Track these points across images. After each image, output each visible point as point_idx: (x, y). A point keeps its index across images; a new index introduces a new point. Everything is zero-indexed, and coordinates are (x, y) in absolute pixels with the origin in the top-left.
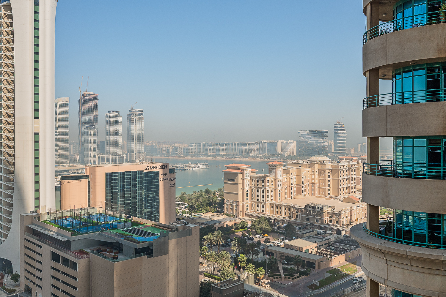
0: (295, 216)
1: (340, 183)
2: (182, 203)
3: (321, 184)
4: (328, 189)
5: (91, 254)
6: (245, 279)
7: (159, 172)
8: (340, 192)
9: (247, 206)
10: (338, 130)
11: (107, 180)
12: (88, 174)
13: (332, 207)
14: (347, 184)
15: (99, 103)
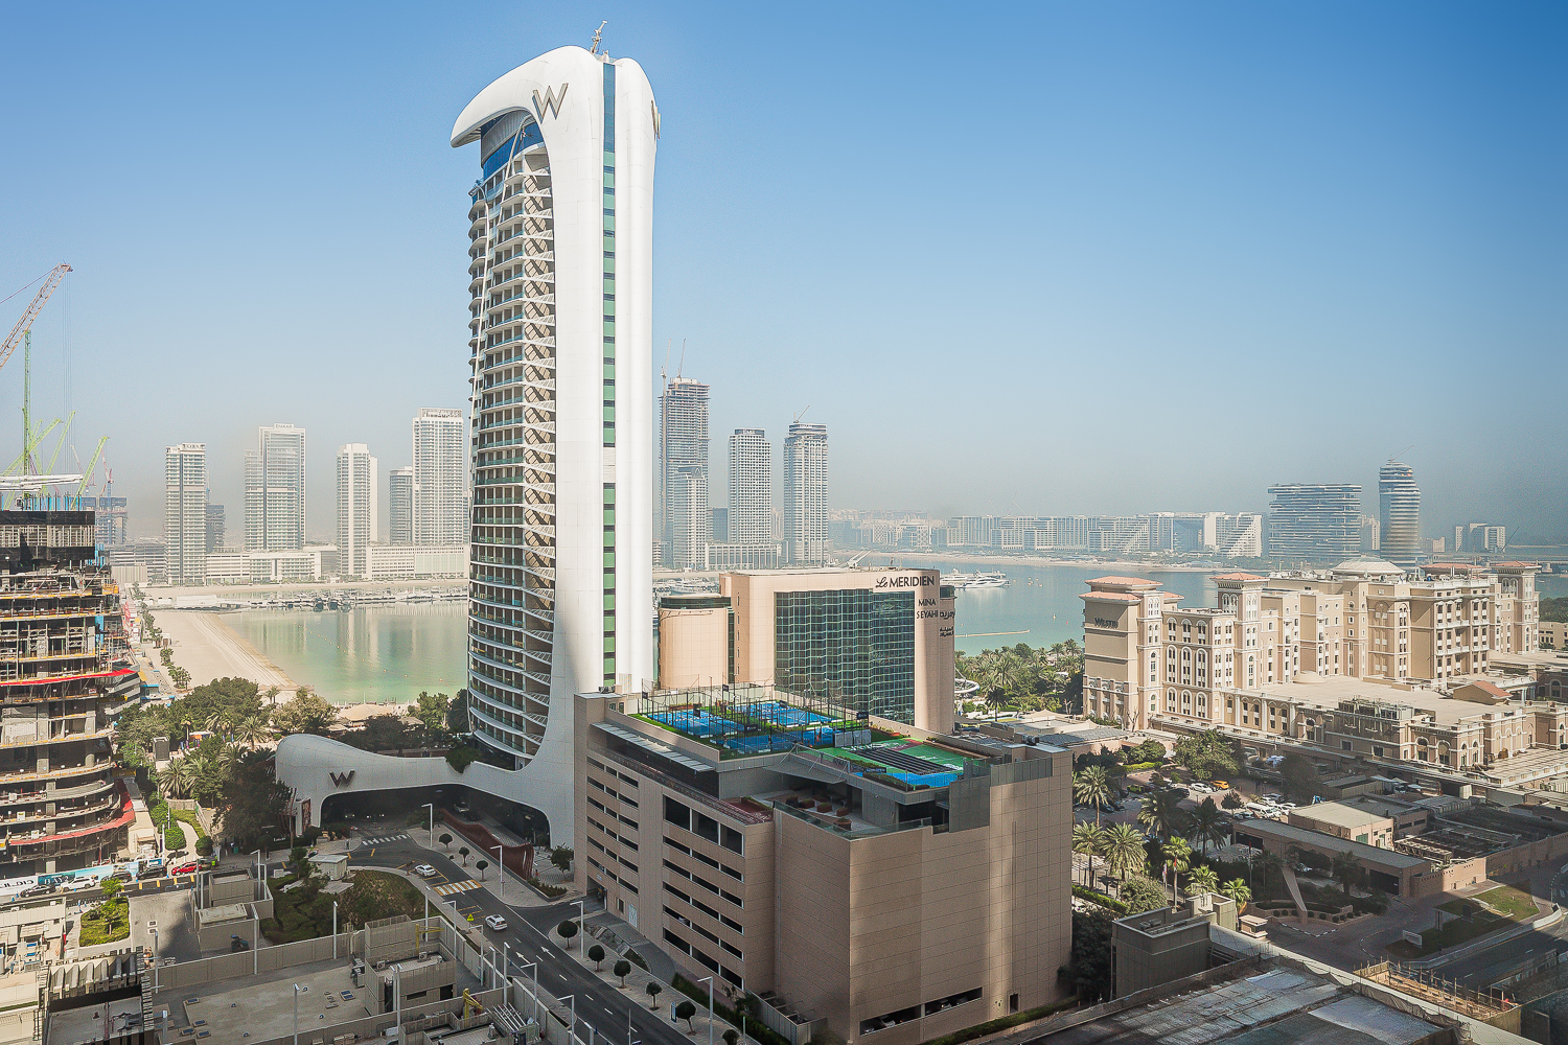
0: (1305, 732)
1: (1440, 643)
2: (961, 680)
3: (1377, 641)
4: (1401, 657)
5: (779, 813)
6: (1209, 912)
7: (912, 595)
8: (1440, 670)
9: (1153, 697)
10: (1392, 486)
11: (778, 612)
12: (728, 595)
13: (1426, 712)
14: (1458, 644)
15: (711, 406)
